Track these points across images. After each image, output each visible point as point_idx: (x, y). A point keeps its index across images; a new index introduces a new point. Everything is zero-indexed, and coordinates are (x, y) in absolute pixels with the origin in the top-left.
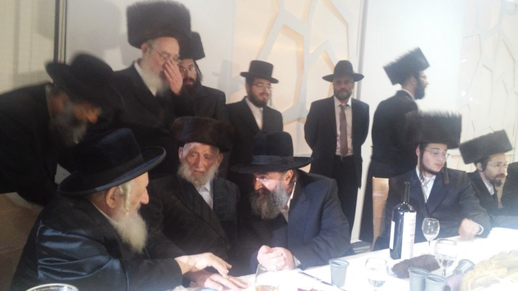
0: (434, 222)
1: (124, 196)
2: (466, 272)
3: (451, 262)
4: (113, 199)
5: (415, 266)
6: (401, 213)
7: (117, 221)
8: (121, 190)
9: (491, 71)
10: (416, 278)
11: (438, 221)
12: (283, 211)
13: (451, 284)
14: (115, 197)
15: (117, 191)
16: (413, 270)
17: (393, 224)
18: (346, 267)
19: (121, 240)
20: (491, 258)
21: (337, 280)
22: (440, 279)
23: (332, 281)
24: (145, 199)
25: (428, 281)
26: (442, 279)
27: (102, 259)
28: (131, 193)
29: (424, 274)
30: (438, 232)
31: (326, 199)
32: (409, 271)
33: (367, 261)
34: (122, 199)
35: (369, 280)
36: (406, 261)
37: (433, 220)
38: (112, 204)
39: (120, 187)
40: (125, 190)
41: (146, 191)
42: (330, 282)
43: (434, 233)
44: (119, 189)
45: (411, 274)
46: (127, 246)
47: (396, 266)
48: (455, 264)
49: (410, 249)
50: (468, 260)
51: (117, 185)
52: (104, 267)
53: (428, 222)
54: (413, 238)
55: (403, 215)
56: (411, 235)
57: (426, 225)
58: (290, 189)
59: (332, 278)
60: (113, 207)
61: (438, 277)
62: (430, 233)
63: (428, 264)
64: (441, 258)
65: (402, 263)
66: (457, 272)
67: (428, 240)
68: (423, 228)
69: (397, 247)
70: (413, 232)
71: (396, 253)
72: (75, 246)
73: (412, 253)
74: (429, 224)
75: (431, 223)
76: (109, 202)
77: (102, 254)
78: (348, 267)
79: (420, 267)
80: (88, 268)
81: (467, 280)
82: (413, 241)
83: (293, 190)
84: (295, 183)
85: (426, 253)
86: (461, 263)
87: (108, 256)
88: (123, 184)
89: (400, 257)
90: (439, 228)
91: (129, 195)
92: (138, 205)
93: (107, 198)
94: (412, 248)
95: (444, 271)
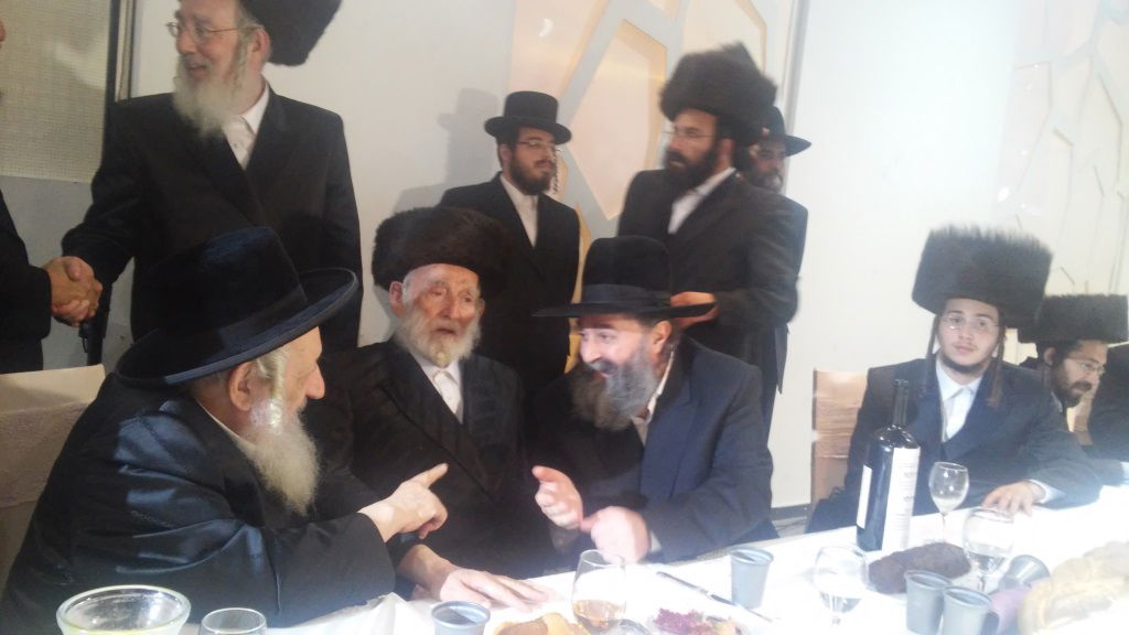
0: (956, 471)
1: (269, 382)
2: (1028, 583)
3: (1000, 562)
4: (244, 389)
5: (917, 568)
6: (887, 450)
7: (254, 441)
8: (262, 368)
9: (1071, 144)
10: (921, 593)
11: (966, 470)
12: (637, 421)
13: (1000, 609)
14: (249, 387)
15: (253, 370)
16: (916, 575)
17: (867, 472)
18: (767, 565)
19: (262, 485)
20: (1087, 555)
21: (747, 593)
22: (974, 598)
23: (734, 596)
24: (317, 388)
25: (949, 600)
26: (979, 596)
27: (221, 527)
28: (284, 376)
29: (941, 585)
30: (964, 493)
31: (734, 405)
32: (907, 577)
33: (820, 553)
34: (266, 389)
35: (823, 596)
36: (896, 557)
37: (956, 468)
38: (244, 403)
39: (258, 361)
40: (271, 367)
41: (318, 371)
42: (728, 597)
43: (955, 495)
44: (257, 367)
45: (910, 584)
46: (276, 499)
47: (875, 566)
48: (1005, 567)
49: (904, 530)
50: (1030, 557)
51: (252, 359)
52: (226, 546)
53: (943, 471)
54: (911, 504)
55: (891, 453)
56: (907, 498)
57: (939, 478)
58: (662, 366)
59: (734, 589)
60: (245, 408)
61: (970, 594)
62: (947, 495)
63: (946, 562)
64: (977, 551)
65: (885, 559)
66: (1008, 582)
67: (941, 509)
68: (931, 485)
69: (872, 523)
70: (912, 493)
71: (870, 538)
72: (161, 497)
73: (906, 539)
74: (946, 475)
75: (949, 473)
76: (236, 396)
77: (222, 517)
78: (772, 565)
79: (927, 569)
80: (190, 547)
81: (1036, 602)
82: (911, 511)
83: (668, 369)
84: (672, 354)
85: (938, 538)
86: (1017, 563)
87: (235, 521)
88: (267, 355)
89: (879, 547)
90: (967, 485)
91: (280, 380)
92: (301, 402)
93: (232, 388)
94: (906, 527)
95: (982, 580)
